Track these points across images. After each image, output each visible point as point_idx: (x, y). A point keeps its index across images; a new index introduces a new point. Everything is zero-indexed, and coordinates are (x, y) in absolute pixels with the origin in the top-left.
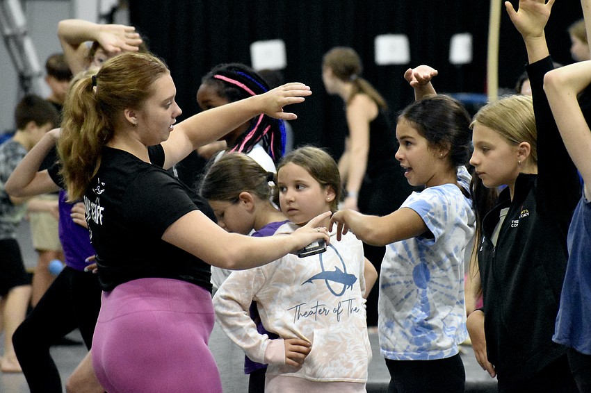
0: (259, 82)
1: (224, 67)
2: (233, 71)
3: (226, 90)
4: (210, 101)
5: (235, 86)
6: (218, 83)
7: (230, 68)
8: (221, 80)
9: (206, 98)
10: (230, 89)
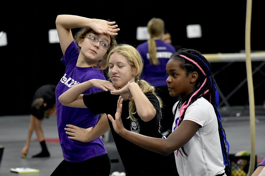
0: (206, 63)
1: (186, 51)
2: (191, 54)
3: (186, 64)
4: (175, 70)
5: (192, 63)
6: (182, 60)
7: (189, 52)
8: (184, 58)
9: (172, 69)
10: (188, 64)
